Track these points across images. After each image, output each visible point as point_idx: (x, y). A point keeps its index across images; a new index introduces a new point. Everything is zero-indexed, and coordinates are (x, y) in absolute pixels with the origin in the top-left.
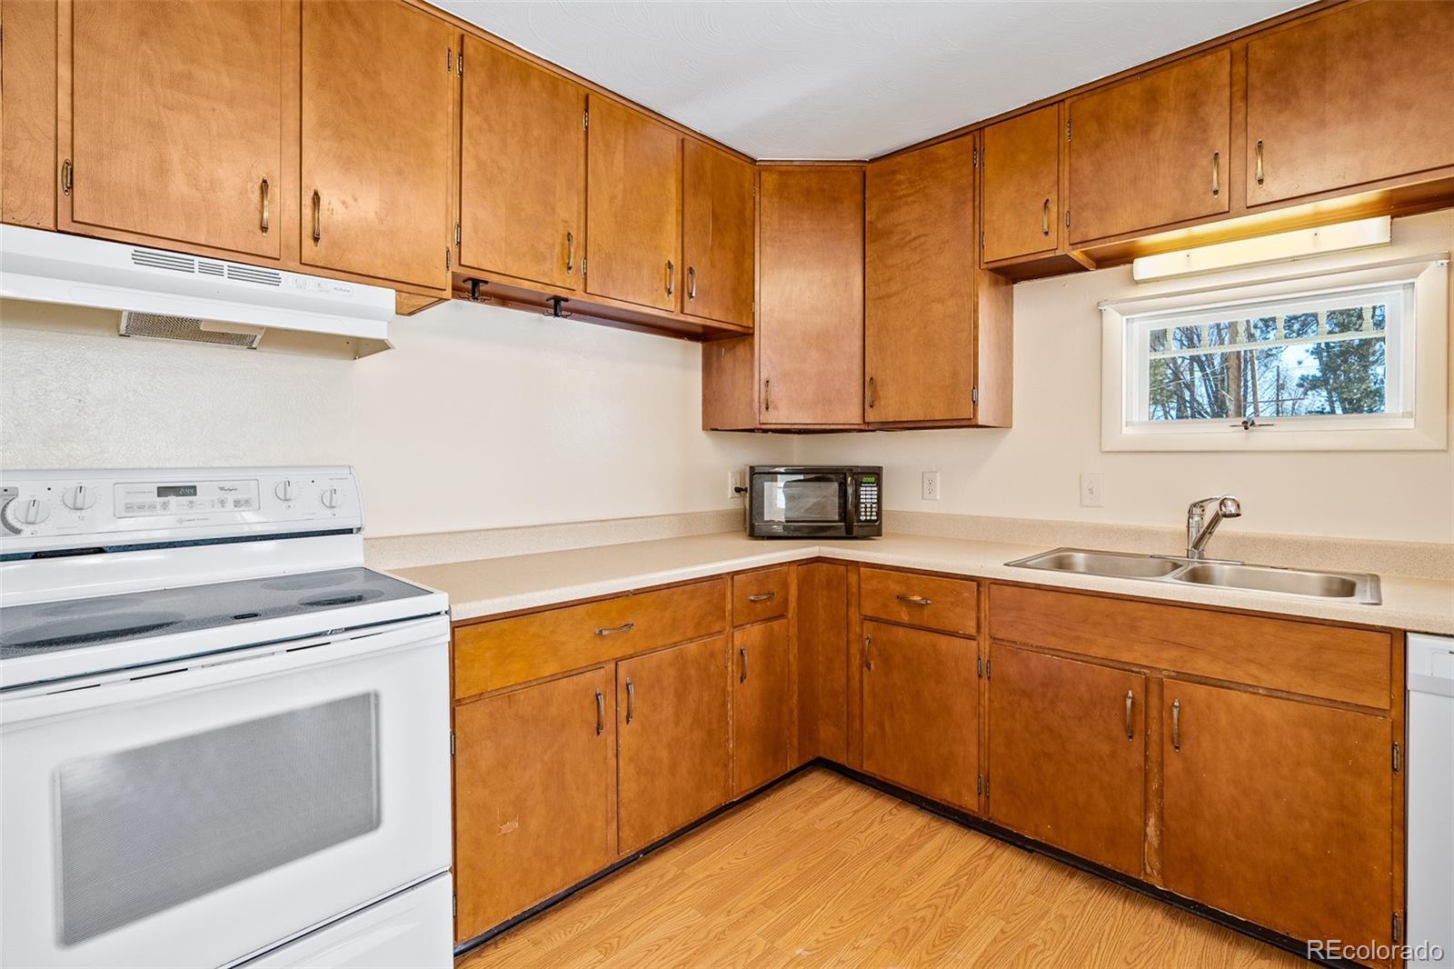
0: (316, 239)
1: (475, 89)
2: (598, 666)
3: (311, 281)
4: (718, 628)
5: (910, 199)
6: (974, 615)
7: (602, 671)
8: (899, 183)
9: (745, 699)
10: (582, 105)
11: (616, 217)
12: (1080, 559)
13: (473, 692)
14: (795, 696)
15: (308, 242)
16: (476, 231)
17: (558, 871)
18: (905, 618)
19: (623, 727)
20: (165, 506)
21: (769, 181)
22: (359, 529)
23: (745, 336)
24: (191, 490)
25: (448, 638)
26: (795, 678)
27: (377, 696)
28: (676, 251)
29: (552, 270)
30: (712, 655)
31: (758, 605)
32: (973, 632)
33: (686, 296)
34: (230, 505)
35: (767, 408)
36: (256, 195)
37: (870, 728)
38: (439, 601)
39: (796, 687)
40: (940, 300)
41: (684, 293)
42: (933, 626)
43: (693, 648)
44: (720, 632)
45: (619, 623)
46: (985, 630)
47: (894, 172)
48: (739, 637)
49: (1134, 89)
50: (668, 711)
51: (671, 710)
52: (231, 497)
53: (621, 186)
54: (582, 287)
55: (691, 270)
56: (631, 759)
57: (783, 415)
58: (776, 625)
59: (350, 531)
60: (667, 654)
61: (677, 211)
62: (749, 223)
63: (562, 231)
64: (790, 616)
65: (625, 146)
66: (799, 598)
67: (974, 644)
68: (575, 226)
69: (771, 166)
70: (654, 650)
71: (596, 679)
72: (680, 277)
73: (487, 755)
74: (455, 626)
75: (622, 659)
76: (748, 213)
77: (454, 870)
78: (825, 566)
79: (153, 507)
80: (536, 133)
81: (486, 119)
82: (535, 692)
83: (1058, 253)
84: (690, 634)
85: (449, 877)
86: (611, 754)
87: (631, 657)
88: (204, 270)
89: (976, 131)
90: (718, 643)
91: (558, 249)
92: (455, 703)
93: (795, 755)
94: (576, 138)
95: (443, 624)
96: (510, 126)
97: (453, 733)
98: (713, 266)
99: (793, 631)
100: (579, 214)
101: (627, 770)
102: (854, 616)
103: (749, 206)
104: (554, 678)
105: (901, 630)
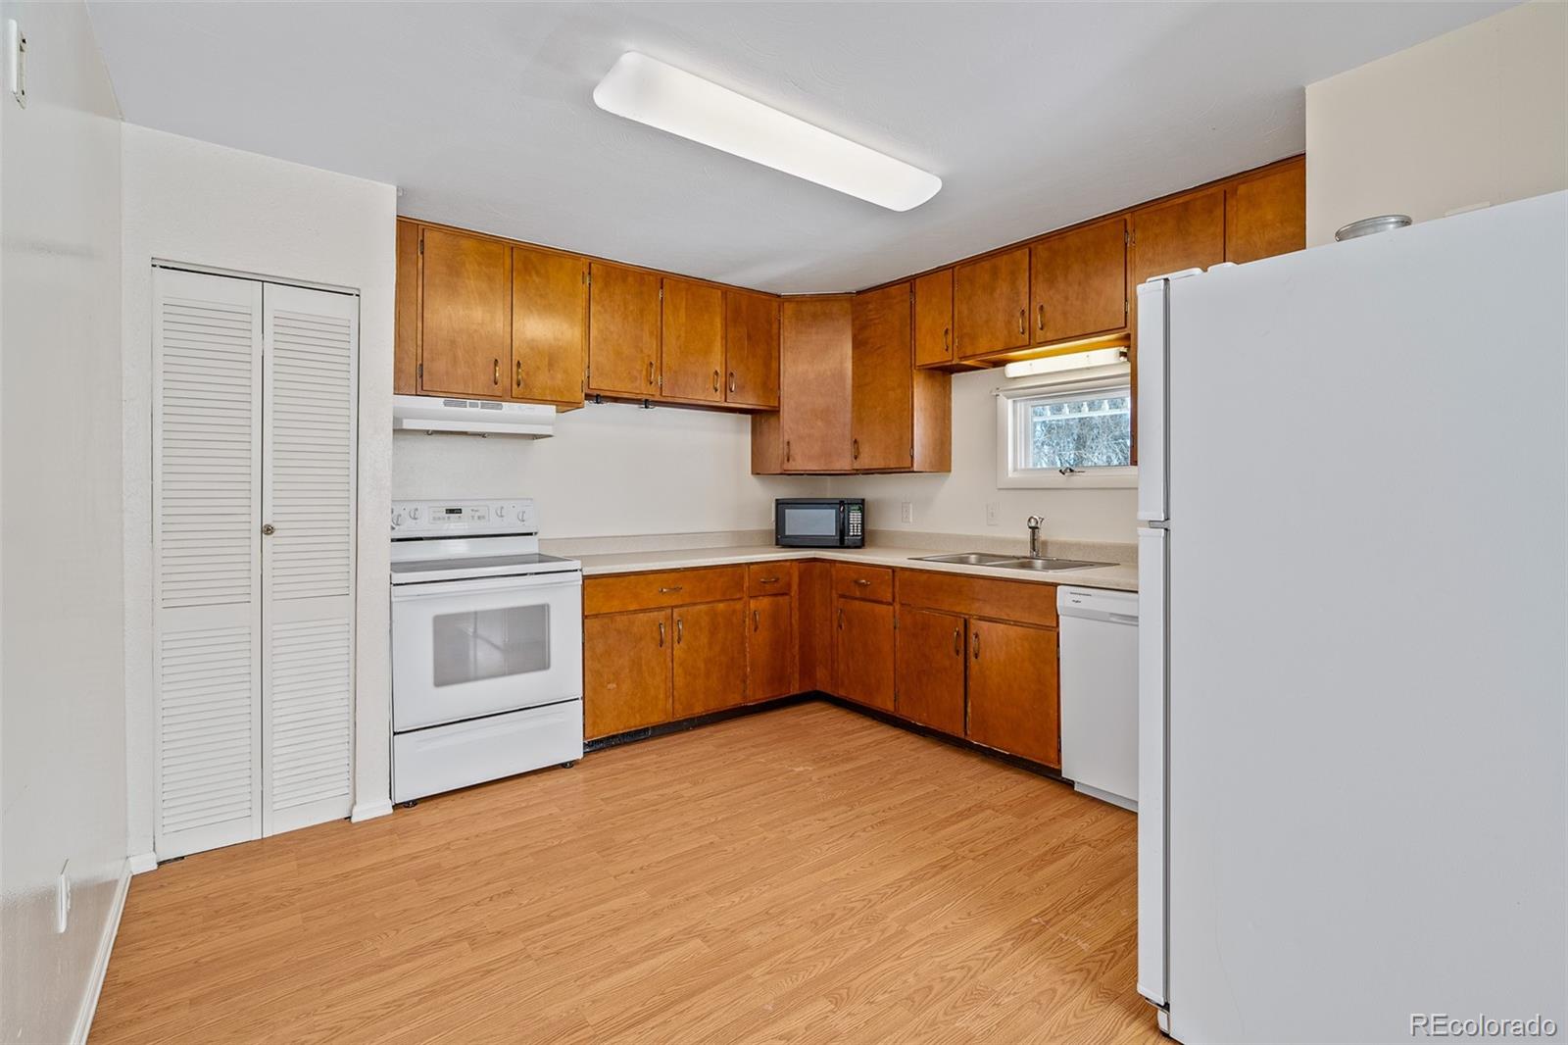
0: (519, 385)
1: (597, 291)
2: (660, 609)
3: (516, 405)
4: (738, 596)
5: (877, 321)
6: (890, 590)
7: (663, 613)
8: (870, 311)
9: (759, 641)
10: (659, 285)
11: (680, 348)
12: (973, 558)
13: (593, 613)
14: (797, 647)
15: (515, 386)
16: (598, 369)
17: (638, 716)
18: (858, 594)
19: (676, 645)
20: (449, 518)
21: (789, 308)
22: (536, 533)
23: (774, 412)
24: (459, 511)
25: (581, 582)
26: (796, 633)
27: (548, 606)
28: (721, 364)
29: (640, 385)
30: (734, 611)
31: (766, 585)
32: (890, 600)
33: (728, 391)
34: (476, 518)
35: (788, 460)
36: (492, 365)
37: (842, 667)
38: (576, 564)
39: (797, 642)
40: (893, 389)
41: (727, 388)
42: (872, 598)
43: (721, 606)
44: (740, 599)
45: (672, 587)
46: (897, 599)
47: (868, 303)
48: (753, 604)
49: (987, 265)
50: (704, 640)
51: (706, 641)
52: (477, 514)
53: (683, 329)
54: (659, 393)
55: (732, 374)
56: (681, 664)
57: (797, 464)
58: (781, 599)
59: (531, 534)
60: (703, 607)
61: (722, 338)
62: (775, 337)
63: (647, 362)
64: (792, 594)
65: (686, 305)
66: (800, 584)
67: (891, 607)
68: (655, 358)
69: (791, 299)
70: (695, 604)
71: (660, 616)
72: (724, 379)
73: (600, 648)
74: (585, 578)
75: (676, 607)
76: (775, 331)
77: (583, 698)
78: (819, 564)
79: (444, 518)
80: (631, 308)
81: (603, 306)
82: (625, 618)
83: (954, 363)
84: (718, 597)
85: (581, 702)
86: (669, 659)
87: (681, 606)
88: (471, 405)
89: (911, 281)
90: (739, 606)
91: (644, 372)
92: (584, 617)
93: (797, 686)
94: (655, 306)
95: (578, 576)
96: (616, 307)
97: (583, 632)
98: (748, 369)
99: (795, 604)
100: (657, 350)
101: (678, 671)
102: (835, 596)
103: (775, 326)
104: (635, 612)
105: (857, 603)
